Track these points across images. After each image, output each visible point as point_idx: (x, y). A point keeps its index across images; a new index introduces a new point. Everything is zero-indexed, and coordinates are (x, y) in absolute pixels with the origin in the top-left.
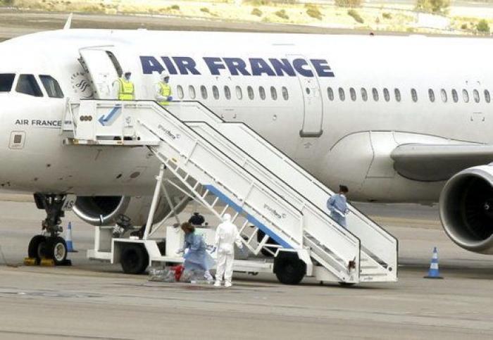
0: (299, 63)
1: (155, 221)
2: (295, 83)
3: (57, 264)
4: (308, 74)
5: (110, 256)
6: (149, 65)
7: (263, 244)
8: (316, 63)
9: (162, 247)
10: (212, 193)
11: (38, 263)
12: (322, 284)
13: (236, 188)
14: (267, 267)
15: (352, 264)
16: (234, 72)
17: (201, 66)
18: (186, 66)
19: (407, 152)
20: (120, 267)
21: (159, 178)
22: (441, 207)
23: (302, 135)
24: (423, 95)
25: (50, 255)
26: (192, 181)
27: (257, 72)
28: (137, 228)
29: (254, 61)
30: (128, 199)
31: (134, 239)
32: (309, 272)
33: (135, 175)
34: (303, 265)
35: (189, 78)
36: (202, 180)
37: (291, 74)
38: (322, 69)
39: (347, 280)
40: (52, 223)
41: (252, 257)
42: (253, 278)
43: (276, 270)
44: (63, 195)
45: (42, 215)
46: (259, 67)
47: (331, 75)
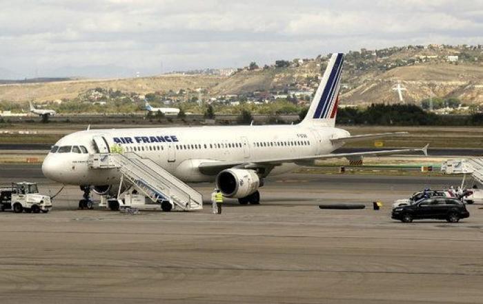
0: (166, 137)
1: (121, 192)
2: (165, 144)
3: (89, 209)
4: (170, 141)
5: (107, 205)
6: (116, 140)
7: (157, 198)
8: (172, 137)
9: (124, 201)
10: (140, 182)
11: (82, 209)
12: (177, 211)
13: (147, 180)
14: (159, 207)
15: (187, 204)
16: (144, 141)
17: (134, 140)
18: (129, 140)
19: (203, 165)
20: (110, 209)
21: (122, 178)
22: (216, 183)
23: (169, 161)
24: (208, 146)
25: (86, 206)
26: (132, 179)
27: (152, 141)
28: (115, 195)
29: (151, 138)
30: (111, 186)
31: (114, 199)
32: (173, 207)
33: (113, 178)
34: (171, 205)
35: (129, 145)
36: (136, 178)
37: (164, 141)
38: (174, 139)
39: (186, 209)
40: (86, 195)
41: (154, 203)
42: (155, 211)
43: (162, 207)
44: (90, 185)
45: (83, 192)
46: (153, 140)
47: (177, 141)
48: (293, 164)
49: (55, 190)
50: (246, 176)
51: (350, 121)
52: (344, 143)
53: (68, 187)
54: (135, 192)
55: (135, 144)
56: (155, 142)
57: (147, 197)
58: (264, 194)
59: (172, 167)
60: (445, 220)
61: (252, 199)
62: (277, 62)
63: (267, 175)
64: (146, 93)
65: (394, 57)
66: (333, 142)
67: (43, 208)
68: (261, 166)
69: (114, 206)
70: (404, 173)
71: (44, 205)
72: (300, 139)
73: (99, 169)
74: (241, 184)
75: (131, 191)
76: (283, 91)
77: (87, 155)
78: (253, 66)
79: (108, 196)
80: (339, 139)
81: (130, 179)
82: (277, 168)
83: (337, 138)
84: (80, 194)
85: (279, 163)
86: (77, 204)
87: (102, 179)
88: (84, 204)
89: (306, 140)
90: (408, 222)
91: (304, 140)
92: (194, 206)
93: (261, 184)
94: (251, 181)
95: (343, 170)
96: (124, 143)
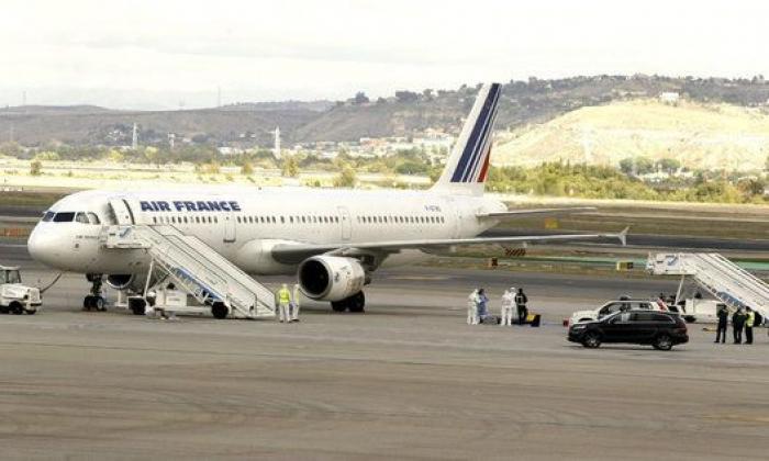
0: (223, 204)
1: (150, 287)
2: (221, 214)
3: (99, 310)
4: (227, 209)
5: (127, 306)
6: (145, 206)
7: (206, 297)
8: (231, 204)
10: (179, 272)
11: (89, 310)
12: (237, 318)
13: (191, 269)
14: (208, 310)
15: (252, 308)
16: (188, 209)
17: (172, 206)
18: (164, 206)
19: (279, 249)
20: (131, 311)
21: (151, 265)
22: (298, 277)
23: (225, 241)
24: (287, 219)
25: (95, 306)
26: (168, 266)
27: (201, 209)
28: (140, 291)
29: (199, 203)
30: (135, 276)
31: (138, 297)
32: (230, 312)
33: (138, 263)
34: (227, 309)
35: (165, 213)
36: (173, 265)
37: (219, 209)
38: (235, 207)
39: (250, 316)
40: (96, 289)
41: (200, 305)
42: (200, 316)
43: (213, 311)
44: (101, 274)
45: (91, 285)
46: (202, 206)
47: (239, 210)
48: (418, 251)
49: (47, 279)
50: (344, 268)
51: (507, 187)
52: (498, 221)
53: (68, 275)
54: (171, 287)
55: (174, 213)
56: (205, 211)
57: (189, 296)
58: (372, 298)
59: (229, 248)
60: (650, 347)
61: (352, 304)
62: (398, 94)
63: (376, 267)
64: (194, 134)
65: (578, 92)
66: (480, 219)
67: (28, 307)
68: (366, 252)
69: (137, 307)
70: (589, 271)
71: (29, 302)
72: (430, 214)
73: (117, 250)
74: (337, 280)
76: (406, 138)
77: (99, 227)
78: (361, 98)
79: (129, 291)
80: (490, 215)
81: (164, 266)
82: (392, 256)
83: (487, 213)
84: (86, 287)
85: (395, 249)
86: (81, 304)
87: (120, 266)
88: (92, 303)
89: (440, 215)
90: (592, 347)
91: (435, 214)
92: (262, 312)
93: (368, 282)
94: (352, 276)
95: (495, 263)
96: (157, 209)
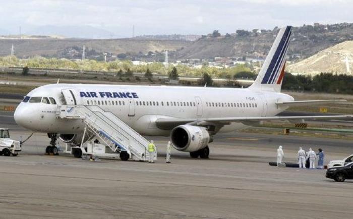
0: (128, 94)
1: (84, 142)
2: (126, 100)
3: (55, 155)
4: (131, 97)
5: (70, 152)
6: (82, 94)
7: (117, 148)
8: (133, 94)
9: (86, 149)
10: (101, 133)
11: (49, 155)
12: (134, 161)
13: (108, 131)
14: (117, 156)
15: (143, 155)
16: (108, 96)
17: (98, 95)
18: (94, 95)
19: (160, 121)
20: (73, 156)
21: (85, 129)
22: (170, 137)
23: (129, 116)
24: (165, 104)
25: (53, 152)
26: (95, 129)
27: (115, 97)
28: (79, 144)
29: (114, 93)
30: (76, 135)
31: (77, 147)
32: (130, 157)
33: (78, 128)
34: (128, 155)
35: (94, 99)
36: (98, 129)
37: (125, 97)
38: (134, 95)
39: (142, 159)
40: (53, 142)
41: (113, 152)
42: (113, 159)
43: (121, 156)
44: (56, 134)
45: (50, 140)
46: (116, 95)
47: (137, 97)
48: (241, 124)
49: (25, 136)
50: (198, 133)
51: (300, 87)
52: (288, 107)
53: (37, 134)
54: (97, 141)
55: (99, 98)
56: (117, 97)
57: (107, 147)
58: (213, 150)
59: (131, 120)
61: (202, 153)
62: (238, 31)
63: (216, 133)
64: (118, 53)
65: (343, 32)
66: (278, 105)
67: (13, 152)
68: (211, 124)
69: (77, 154)
70: (343, 137)
71: (14, 149)
72: (249, 102)
73: (66, 119)
74: (193, 139)
75: (93, 140)
76: (242, 58)
77: (56, 105)
78: (216, 34)
79: (72, 144)
80: (284, 103)
81: (93, 130)
82: (226, 126)
83: (282, 102)
84: (47, 141)
85: (228, 122)
86: (44, 150)
87: (68, 129)
88: (51, 151)
89: (254, 102)
91: (252, 102)
93: (211, 141)
94: (202, 137)
95: (288, 131)
96: (89, 96)
